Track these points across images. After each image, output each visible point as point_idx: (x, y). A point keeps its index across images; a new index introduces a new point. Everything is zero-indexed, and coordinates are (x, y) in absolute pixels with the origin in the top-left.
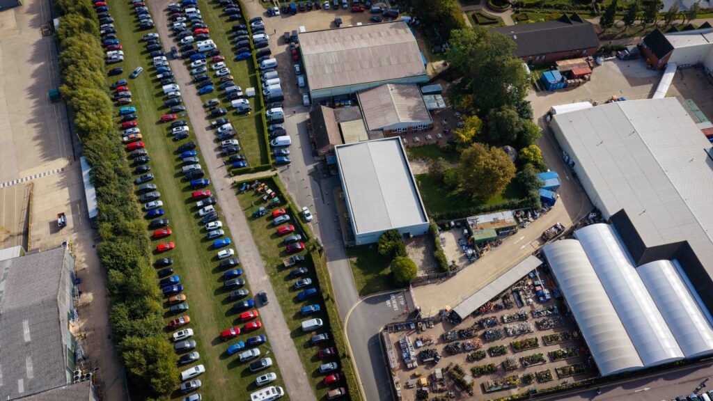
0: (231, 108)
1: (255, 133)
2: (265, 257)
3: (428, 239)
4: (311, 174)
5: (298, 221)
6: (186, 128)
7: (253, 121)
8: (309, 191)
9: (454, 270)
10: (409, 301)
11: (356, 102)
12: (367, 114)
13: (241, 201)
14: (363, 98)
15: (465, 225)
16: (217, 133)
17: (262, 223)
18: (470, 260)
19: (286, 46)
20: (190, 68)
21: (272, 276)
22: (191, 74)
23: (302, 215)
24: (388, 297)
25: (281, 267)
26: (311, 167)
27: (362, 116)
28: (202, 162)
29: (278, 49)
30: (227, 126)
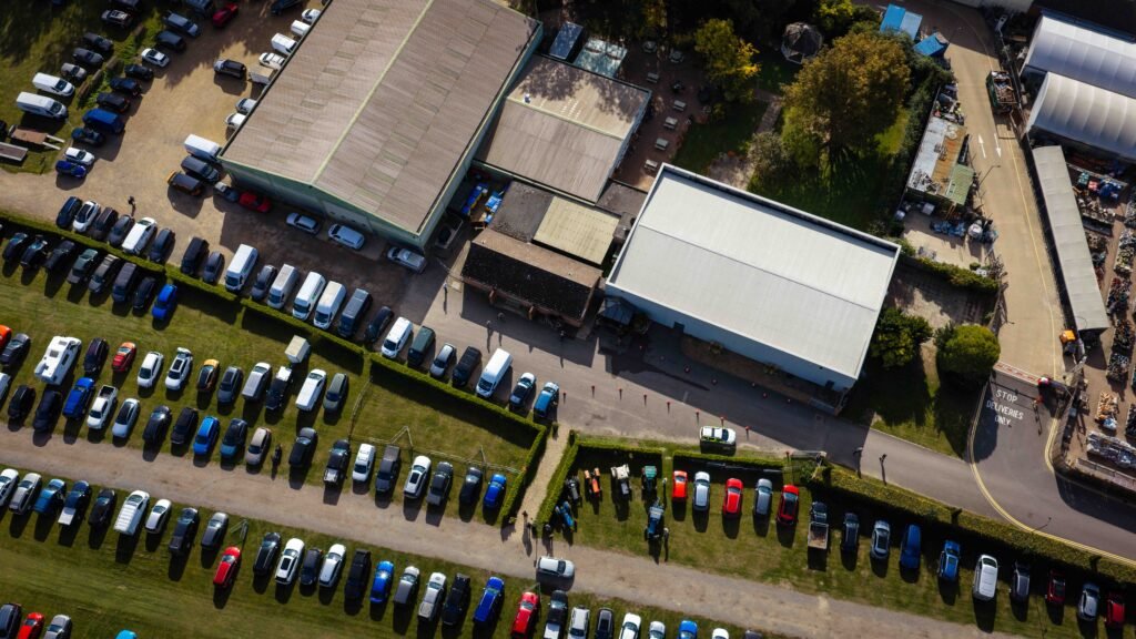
0: (306, 417)
1: (422, 411)
2: (773, 574)
3: (912, 274)
4: (615, 368)
5: (715, 459)
6: (295, 545)
7: (382, 394)
8: (658, 399)
9: (995, 270)
10: (1017, 387)
11: (501, 182)
12: (549, 178)
13: (592, 541)
14: (501, 158)
15: (918, 199)
16: (360, 487)
17: (681, 533)
18: (985, 240)
19: (208, 203)
20: (96, 436)
21: (826, 588)
22: (119, 441)
23: (709, 445)
24: (990, 415)
25: (817, 559)
26: (599, 360)
27: (548, 192)
28: (429, 565)
29: (210, 221)
30: (364, 453)
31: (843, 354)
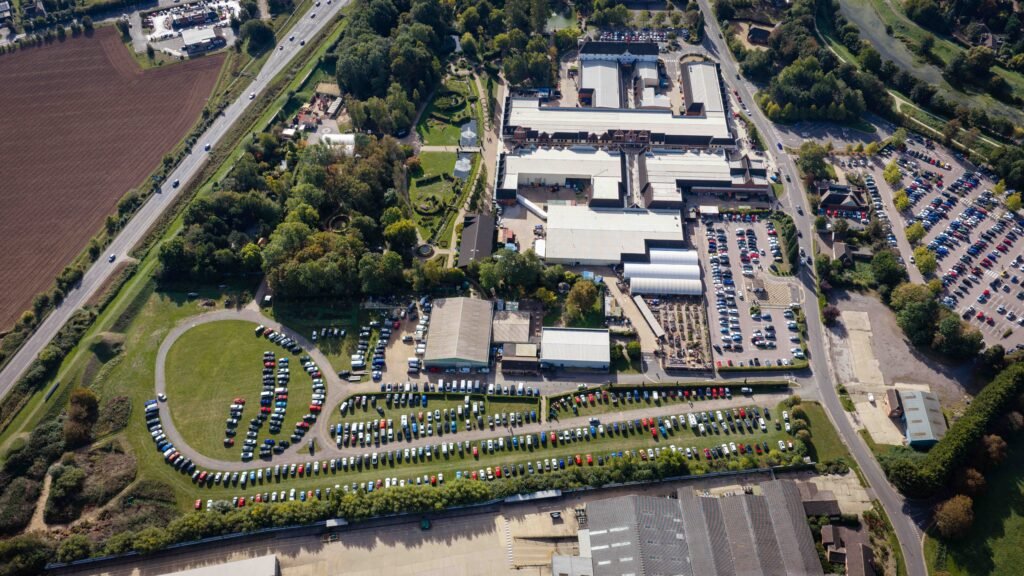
0: (476, 414)
1: (506, 404)
2: (607, 411)
3: (614, 336)
4: (550, 379)
5: (583, 392)
6: (490, 441)
7: (493, 404)
8: (564, 383)
9: (634, 329)
10: (649, 354)
11: (500, 345)
12: (514, 340)
13: (562, 418)
14: (498, 339)
15: (609, 318)
16: (499, 425)
17: (582, 410)
18: (629, 323)
19: (421, 374)
20: (424, 436)
21: (621, 410)
22: (431, 435)
23: (580, 389)
24: (644, 363)
25: (616, 404)
26: (545, 379)
27: (514, 344)
28: (525, 436)
29: (424, 379)
30: (497, 416)
31: (604, 357)
